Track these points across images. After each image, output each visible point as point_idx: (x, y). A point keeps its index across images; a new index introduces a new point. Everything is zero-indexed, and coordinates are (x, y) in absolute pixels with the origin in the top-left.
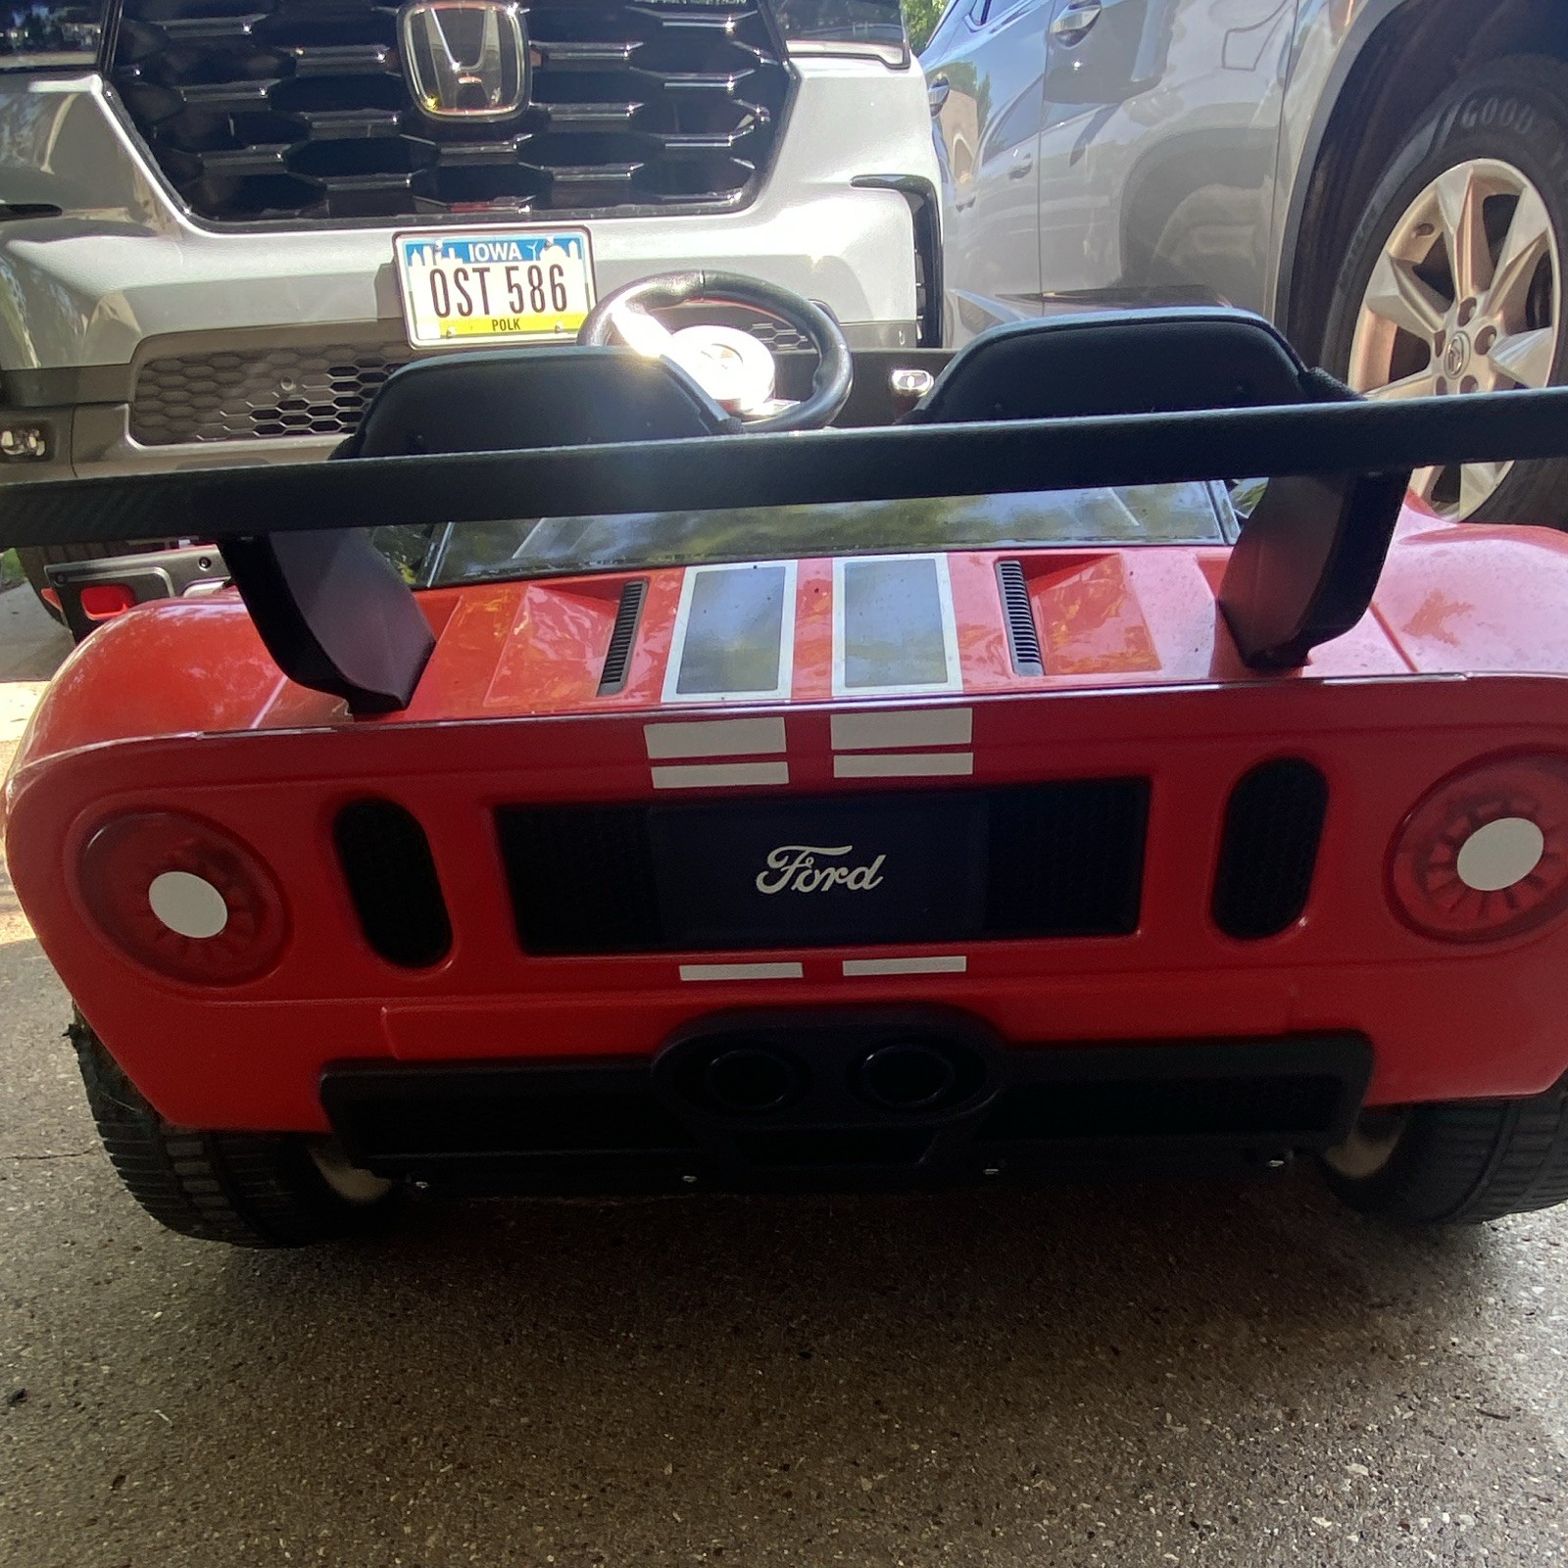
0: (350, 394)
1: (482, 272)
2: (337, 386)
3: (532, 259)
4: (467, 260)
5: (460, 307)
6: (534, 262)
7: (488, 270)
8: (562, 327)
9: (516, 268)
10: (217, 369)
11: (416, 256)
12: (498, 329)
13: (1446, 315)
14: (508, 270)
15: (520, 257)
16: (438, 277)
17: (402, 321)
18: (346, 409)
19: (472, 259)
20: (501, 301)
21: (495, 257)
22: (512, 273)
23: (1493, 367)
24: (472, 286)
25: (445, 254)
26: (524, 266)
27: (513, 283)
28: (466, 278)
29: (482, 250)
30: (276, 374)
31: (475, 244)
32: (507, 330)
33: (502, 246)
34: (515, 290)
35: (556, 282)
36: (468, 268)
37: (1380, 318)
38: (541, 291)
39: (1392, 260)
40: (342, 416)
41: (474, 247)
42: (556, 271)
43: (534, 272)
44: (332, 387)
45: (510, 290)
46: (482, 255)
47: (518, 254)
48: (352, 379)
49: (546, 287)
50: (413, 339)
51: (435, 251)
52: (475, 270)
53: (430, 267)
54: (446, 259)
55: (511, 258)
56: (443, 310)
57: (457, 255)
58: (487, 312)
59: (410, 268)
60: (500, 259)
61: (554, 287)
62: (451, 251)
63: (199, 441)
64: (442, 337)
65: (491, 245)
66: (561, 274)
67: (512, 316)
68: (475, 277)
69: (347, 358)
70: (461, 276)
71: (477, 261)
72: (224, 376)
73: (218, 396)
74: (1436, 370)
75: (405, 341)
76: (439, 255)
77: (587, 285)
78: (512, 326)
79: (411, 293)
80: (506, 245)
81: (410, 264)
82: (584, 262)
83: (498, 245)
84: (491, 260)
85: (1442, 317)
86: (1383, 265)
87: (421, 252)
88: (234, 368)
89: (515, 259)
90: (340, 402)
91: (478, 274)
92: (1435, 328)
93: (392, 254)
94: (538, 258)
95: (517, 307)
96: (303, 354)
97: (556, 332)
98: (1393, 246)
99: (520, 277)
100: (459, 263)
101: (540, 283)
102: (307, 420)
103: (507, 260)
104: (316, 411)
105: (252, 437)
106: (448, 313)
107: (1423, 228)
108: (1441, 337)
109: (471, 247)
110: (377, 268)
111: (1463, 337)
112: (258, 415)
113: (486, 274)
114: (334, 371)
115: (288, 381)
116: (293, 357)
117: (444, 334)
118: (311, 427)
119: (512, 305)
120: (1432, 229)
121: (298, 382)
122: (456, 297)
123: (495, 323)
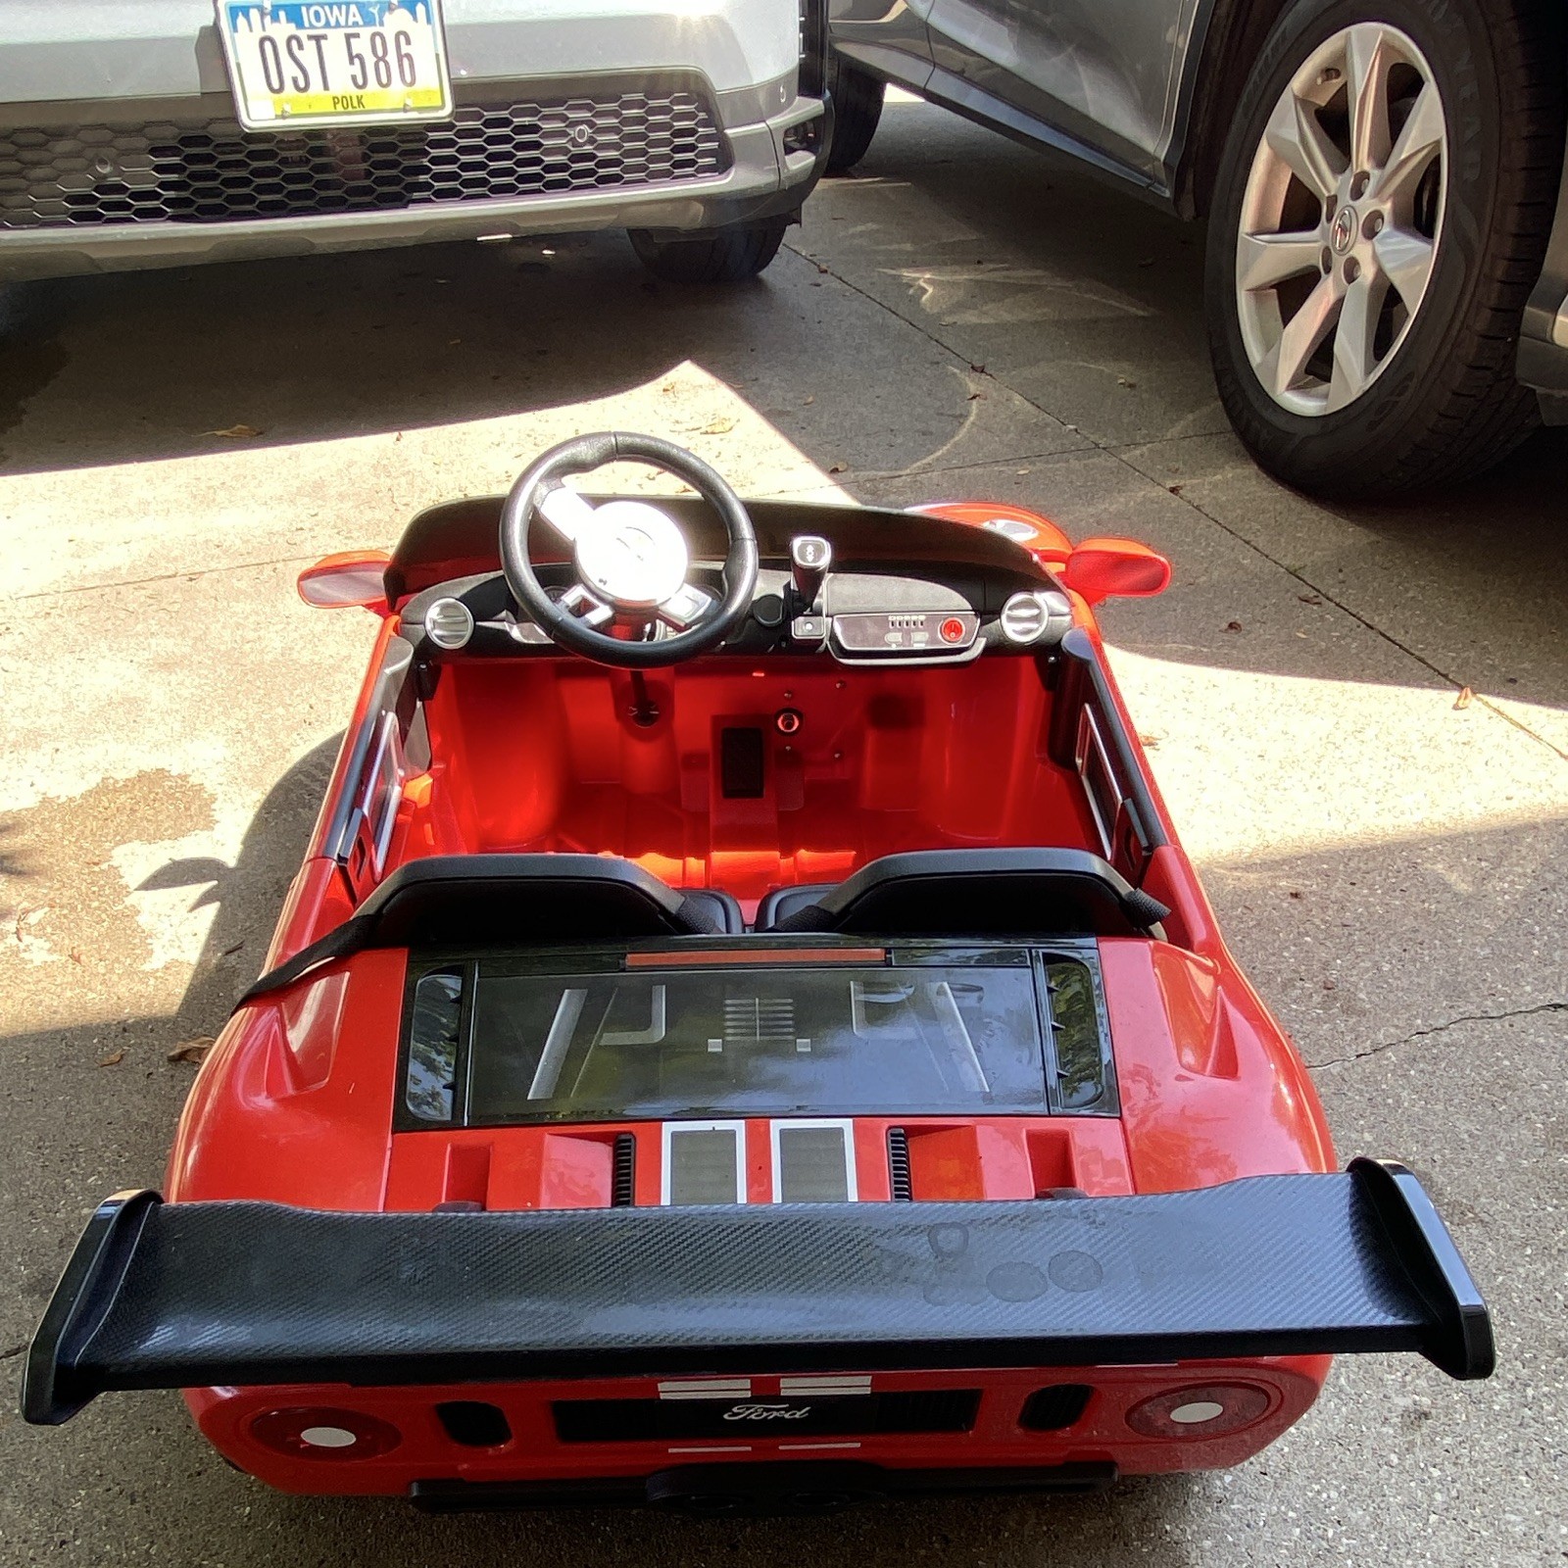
0: (174, 177)
1: (318, 39)
2: (159, 169)
3: (375, 25)
4: (300, 25)
5: (295, 81)
6: (377, 29)
7: (324, 37)
8: (411, 103)
9: (357, 36)
10: (21, 147)
11: (241, 20)
12: (340, 108)
13: (1340, 177)
14: (348, 37)
15: (361, 23)
16: (268, 45)
17: (229, 95)
18: (171, 194)
19: (307, 24)
20: (341, 73)
21: (333, 22)
22: (352, 40)
23: (1375, 257)
24: (308, 55)
25: (275, 19)
26: (366, 33)
27: (354, 54)
28: (301, 47)
29: (317, 14)
30: (90, 153)
31: (309, 6)
32: (350, 109)
33: (340, 9)
34: (356, 61)
35: (403, 52)
36: (303, 34)
37: (1277, 158)
38: (386, 63)
39: (1296, 98)
40: (168, 202)
41: (308, 10)
42: (402, 39)
43: (378, 40)
44: (154, 169)
45: (351, 62)
46: (318, 18)
47: (359, 19)
48: (175, 160)
49: (392, 58)
50: (244, 118)
51: (263, 15)
52: (310, 37)
53: (259, 33)
54: (276, 25)
55: (350, 23)
56: (276, 85)
57: (289, 20)
58: (326, 87)
59: (236, 35)
60: (338, 25)
61: (400, 57)
62: (282, 14)
63: (8, 228)
64: (277, 117)
65: (327, 8)
66: (408, 42)
67: (355, 92)
68: (310, 46)
69: (169, 135)
70: (294, 43)
71: (312, 27)
72: (28, 155)
73: (24, 178)
74: (1324, 235)
75: (234, 119)
76: (268, 19)
77: (437, 55)
78: (355, 104)
79: (238, 65)
80: (344, 7)
81: (235, 29)
82: (434, 27)
83: (335, 8)
84: (327, 25)
85: (1336, 179)
86: (1287, 99)
87: (247, 16)
88: (41, 146)
89: (356, 24)
90: (164, 185)
91: (313, 42)
92: (1328, 191)
93: (213, 15)
94: (382, 24)
95: (360, 81)
96: (120, 131)
97: (405, 110)
98: (1298, 83)
99: (361, 46)
100: (291, 29)
101: (385, 52)
102: (128, 207)
103: (347, 26)
104: (138, 196)
105: (68, 224)
106: (281, 89)
107: (1329, 72)
108: (1333, 200)
109: (304, 9)
110: (197, 33)
111: (1352, 211)
112: (73, 199)
113: (323, 42)
114: (155, 151)
115: (103, 162)
116: (107, 135)
117: (280, 113)
118: (134, 214)
119: (354, 78)
120: (1338, 74)
121: (115, 164)
122: (290, 70)
123: (335, 100)
